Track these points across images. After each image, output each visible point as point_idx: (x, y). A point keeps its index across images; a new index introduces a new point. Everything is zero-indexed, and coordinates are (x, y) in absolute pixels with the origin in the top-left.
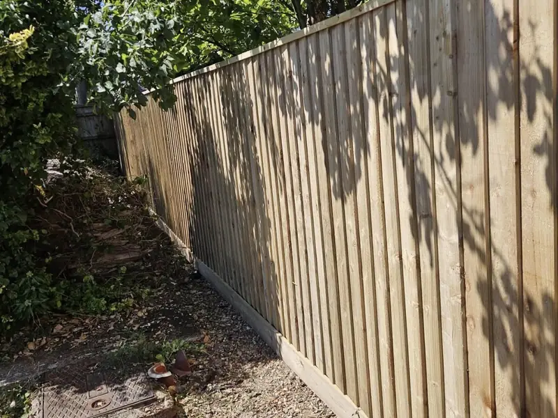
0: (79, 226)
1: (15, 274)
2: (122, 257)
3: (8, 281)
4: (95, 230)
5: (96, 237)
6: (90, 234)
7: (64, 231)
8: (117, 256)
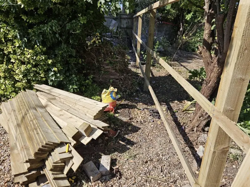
0: (98, 61)
1: (68, 74)
2: (112, 77)
3: (65, 76)
4: (104, 64)
5: (104, 67)
6: (102, 65)
7: (93, 62)
8: (110, 76)
